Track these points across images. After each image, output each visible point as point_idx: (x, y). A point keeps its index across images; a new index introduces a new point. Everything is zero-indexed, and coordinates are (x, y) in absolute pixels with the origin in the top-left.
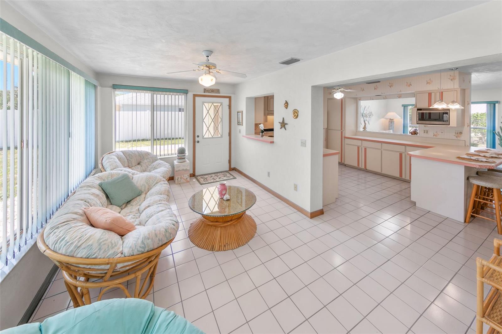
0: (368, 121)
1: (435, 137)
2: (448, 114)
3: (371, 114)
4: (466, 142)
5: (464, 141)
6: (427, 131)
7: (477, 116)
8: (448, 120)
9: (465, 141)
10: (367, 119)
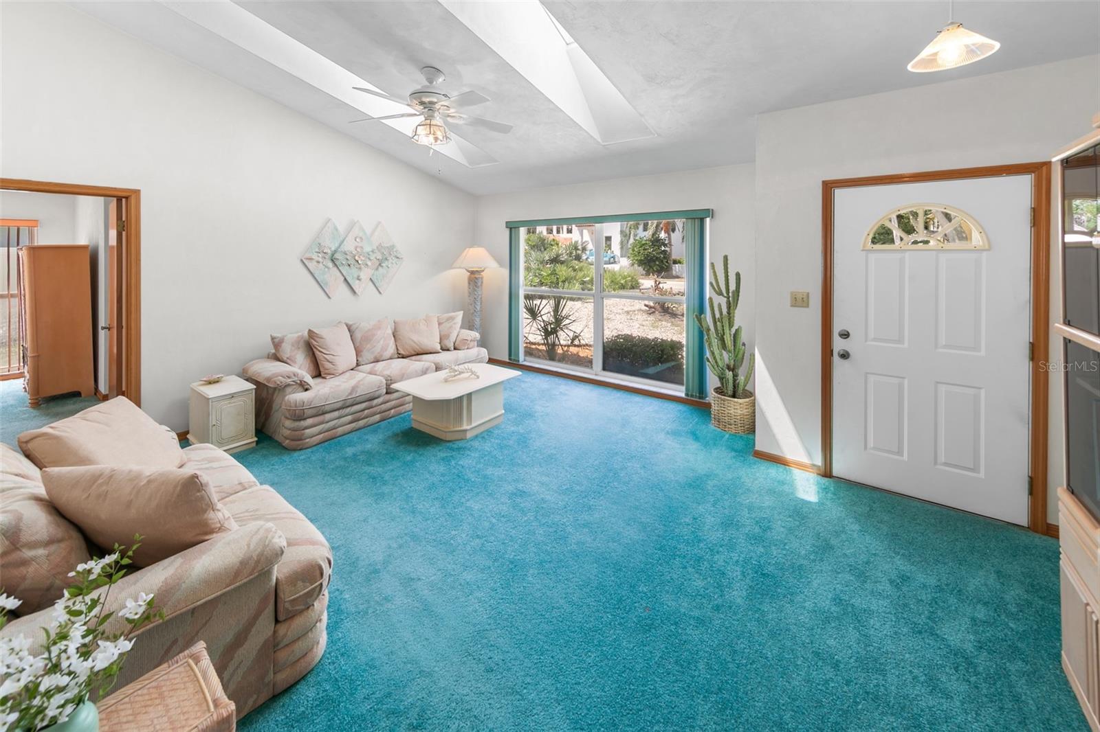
0: (371, 282)
3: (386, 255)
10: (366, 273)
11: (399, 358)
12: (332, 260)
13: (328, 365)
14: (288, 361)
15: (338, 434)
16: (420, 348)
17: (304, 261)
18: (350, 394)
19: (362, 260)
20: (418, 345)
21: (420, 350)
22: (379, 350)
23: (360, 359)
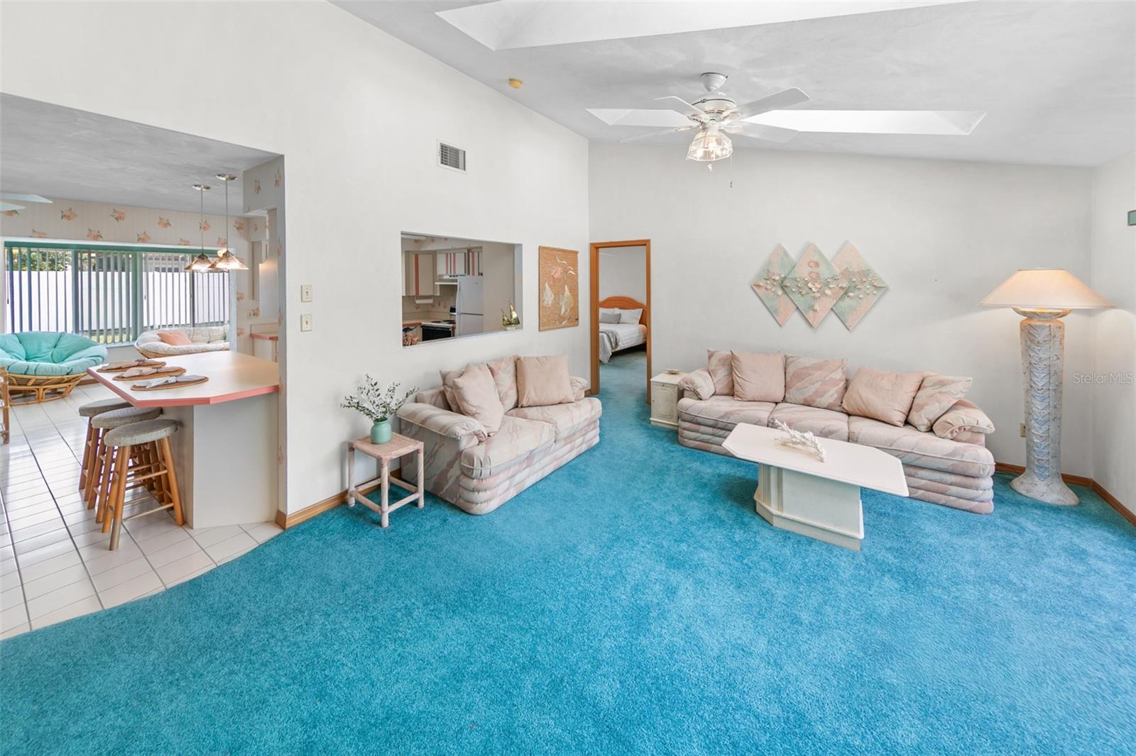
11: (842, 412)
12: (782, 288)
13: (739, 388)
14: (711, 373)
15: (712, 450)
16: (868, 411)
17: (754, 287)
18: (722, 417)
19: (816, 288)
20: (866, 406)
21: (867, 412)
22: (811, 393)
23: (787, 395)
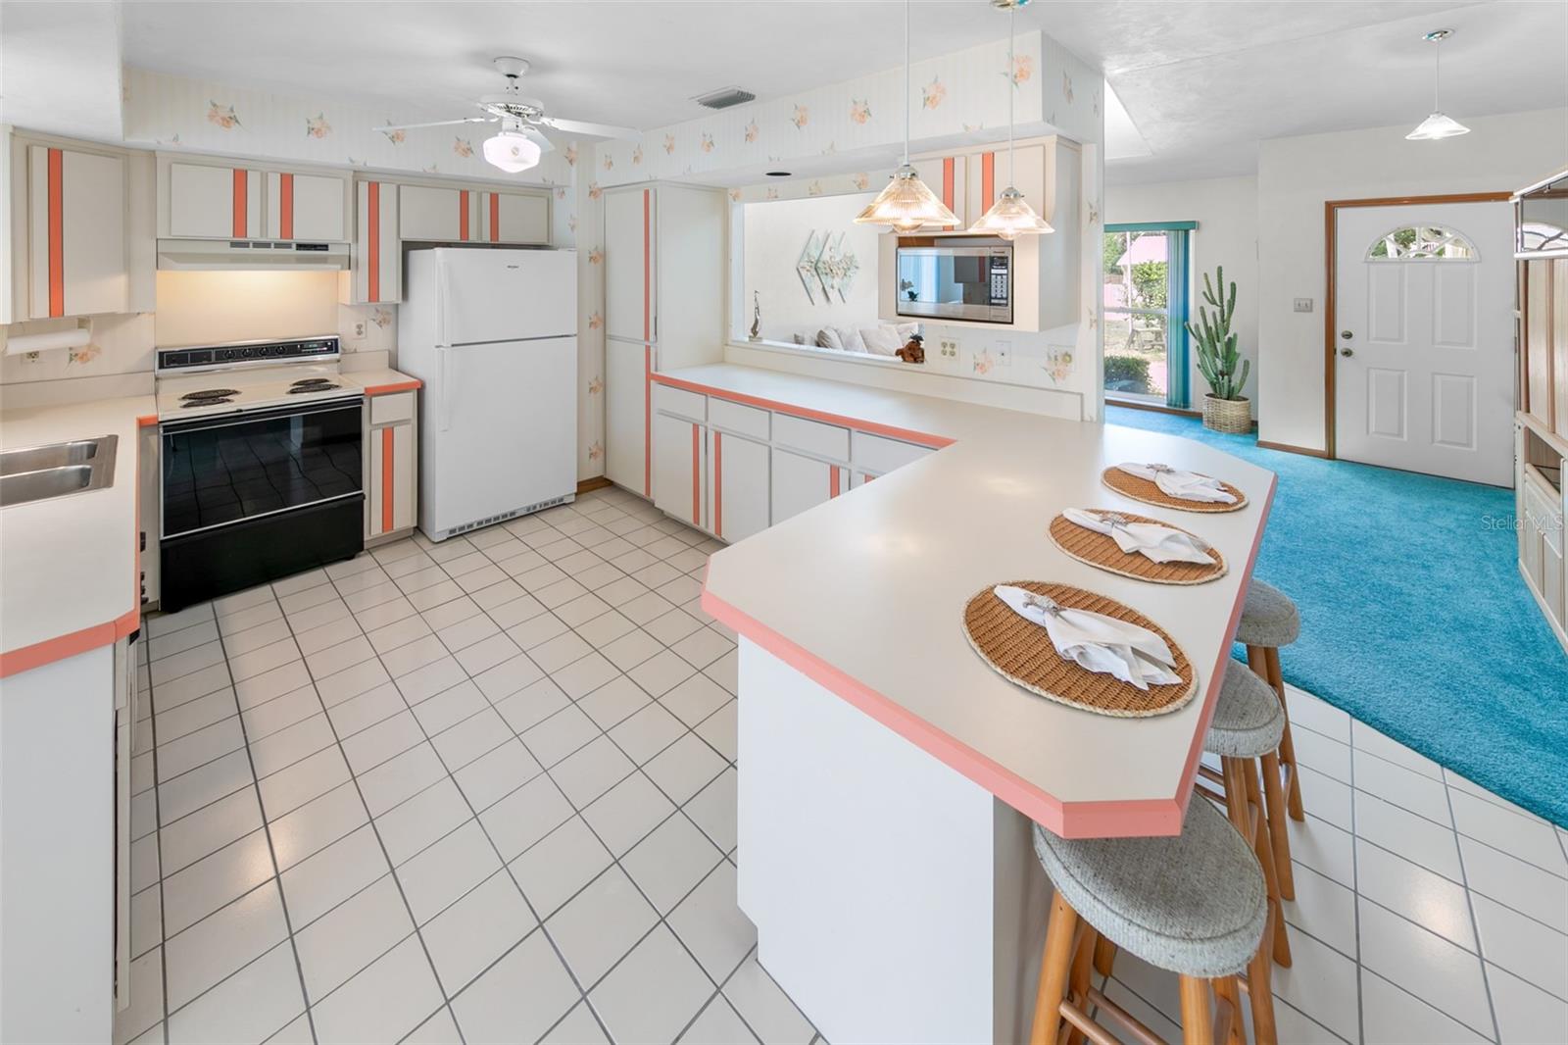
0: (839, 290)
1: (978, 374)
2: (1007, 268)
3: (849, 265)
4: (1085, 400)
5: (1079, 397)
6: (953, 346)
7: (1151, 269)
8: (1007, 299)
9: (1082, 395)
10: (837, 282)
12: (816, 269)
17: (799, 269)
19: (834, 269)
